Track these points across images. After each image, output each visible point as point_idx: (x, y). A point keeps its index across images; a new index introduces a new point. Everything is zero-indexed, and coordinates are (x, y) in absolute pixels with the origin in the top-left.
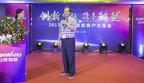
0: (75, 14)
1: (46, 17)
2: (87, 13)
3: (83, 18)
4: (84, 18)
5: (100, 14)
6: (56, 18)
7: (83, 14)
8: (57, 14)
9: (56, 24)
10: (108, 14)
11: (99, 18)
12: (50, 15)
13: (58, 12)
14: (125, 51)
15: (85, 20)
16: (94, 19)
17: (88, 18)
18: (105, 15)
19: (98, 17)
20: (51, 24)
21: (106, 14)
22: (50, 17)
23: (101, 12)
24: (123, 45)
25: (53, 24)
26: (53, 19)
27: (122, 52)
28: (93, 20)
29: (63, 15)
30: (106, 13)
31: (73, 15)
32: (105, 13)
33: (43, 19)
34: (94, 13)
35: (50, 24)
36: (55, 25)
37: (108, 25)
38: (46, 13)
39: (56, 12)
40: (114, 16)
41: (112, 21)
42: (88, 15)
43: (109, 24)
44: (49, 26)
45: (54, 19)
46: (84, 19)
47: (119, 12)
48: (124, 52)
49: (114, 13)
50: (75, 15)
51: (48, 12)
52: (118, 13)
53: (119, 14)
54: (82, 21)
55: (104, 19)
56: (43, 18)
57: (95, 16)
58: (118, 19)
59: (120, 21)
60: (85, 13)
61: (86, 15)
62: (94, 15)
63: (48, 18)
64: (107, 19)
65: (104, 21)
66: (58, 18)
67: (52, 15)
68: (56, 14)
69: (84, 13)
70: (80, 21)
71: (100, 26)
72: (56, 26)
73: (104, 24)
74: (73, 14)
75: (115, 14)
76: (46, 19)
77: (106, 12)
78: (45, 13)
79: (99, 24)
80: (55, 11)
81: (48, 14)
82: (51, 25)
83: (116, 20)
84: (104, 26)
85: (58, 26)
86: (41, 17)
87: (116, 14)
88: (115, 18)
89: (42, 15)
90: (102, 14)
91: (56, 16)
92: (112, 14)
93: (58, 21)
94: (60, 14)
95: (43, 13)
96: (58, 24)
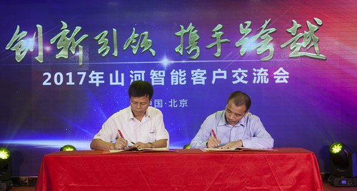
0: (146, 33)
1: (32, 50)
2: (191, 27)
3: (177, 50)
4: (179, 50)
5: (243, 30)
6: (69, 51)
7: (178, 34)
8: (74, 34)
9: (70, 74)
10: (273, 30)
11: (240, 47)
12: (46, 41)
13: (78, 29)
14: (349, 177)
15: (186, 56)
16: (219, 50)
17: (198, 48)
18: (262, 32)
19: (237, 44)
20: (49, 75)
21: (266, 30)
22: (48, 49)
23: (249, 23)
24: (337, 149)
25: (59, 77)
26: (58, 56)
27: (336, 182)
28: (217, 55)
29: (97, 38)
30: (268, 27)
31: (137, 38)
32: (264, 26)
33: (20, 57)
34: (220, 26)
35: (47, 76)
36: (66, 79)
37: (277, 73)
38: (31, 31)
39: (71, 28)
40: (301, 35)
41: (292, 55)
42: (194, 35)
43: (281, 69)
44: (45, 83)
45: (63, 54)
46: (181, 52)
47: (319, 21)
48: (344, 182)
49: (297, 25)
50: (145, 38)
51: (39, 26)
52: (315, 23)
53: (316, 28)
54: (173, 62)
55: (260, 51)
56: (18, 54)
57: (222, 37)
58: (317, 49)
59: (322, 56)
60: (185, 28)
61: (187, 35)
62: (221, 33)
63: (41, 53)
64: (271, 48)
65: (259, 56)
66: (77, 49)
67: (53, 41)
68: (69, 36)
69: (180, 29)
70: (165, 62)
71: (244, 79)
72: (71, 83)
73: (262, 70)
74: (137, 35)
75: (304, 28)
76: (30, 56)
77: (267, 22)
78: (25, 33)
79: (240, 70)
80: (65, 25)
81: (40, 35)
82: (52, 80)
83: (308, 51)
84: (261, 76)
85: (81, 83)
86: (13, 49)
88: (304, 44)
89: (16, 42)
90: (250, 30)
91: (69, 42)
92: (289, 30)
93: (81, 64)
94: (86, 36)
95: (19, 34)
96: (79, 73)
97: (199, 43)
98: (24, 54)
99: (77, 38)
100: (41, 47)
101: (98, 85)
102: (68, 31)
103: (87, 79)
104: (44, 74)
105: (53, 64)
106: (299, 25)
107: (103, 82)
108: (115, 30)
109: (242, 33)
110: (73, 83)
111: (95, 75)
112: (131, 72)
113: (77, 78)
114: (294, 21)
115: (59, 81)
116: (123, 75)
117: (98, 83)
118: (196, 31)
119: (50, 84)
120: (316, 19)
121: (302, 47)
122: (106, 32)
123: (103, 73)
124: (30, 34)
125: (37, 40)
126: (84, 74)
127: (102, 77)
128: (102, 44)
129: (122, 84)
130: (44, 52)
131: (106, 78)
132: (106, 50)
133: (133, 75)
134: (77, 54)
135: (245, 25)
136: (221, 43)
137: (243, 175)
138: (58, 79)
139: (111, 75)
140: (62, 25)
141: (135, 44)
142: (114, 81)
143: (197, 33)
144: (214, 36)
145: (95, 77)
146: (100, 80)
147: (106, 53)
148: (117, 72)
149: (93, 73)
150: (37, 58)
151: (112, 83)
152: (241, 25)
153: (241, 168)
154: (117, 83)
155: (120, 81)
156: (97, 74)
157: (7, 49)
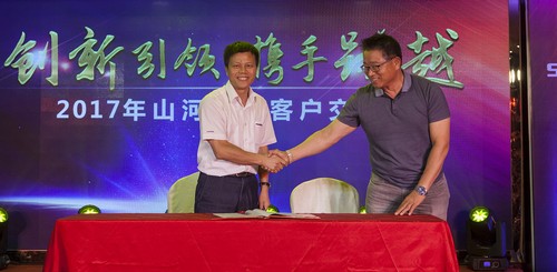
0: (207, 46)
1: (42, 68)
2: (271, 38)
5: (345, 45)
6: (96, 70)
8: (103, 46)
9: (96, 103)
11: (341, 68)
12: (63, 54)
13: (110, 38)
14: (493, 256)
15: (263, 80)
16: (311, 72)
17: (280, 69)
19: (337, 65)
20: (67, 104)
22: (66, 66)
23: (354, 34)
24: (480, 216)
25: (80, 106)
26: (79, 77)
28: (309, 79)
29: (136, 52)
31: (194, 54)
33: (24, 76)
34: (312, 38)
35: (63, 105)
36: (91, 109)
38: (42, 40)
39: (100, 37)
40: (428, 52)
42: (276, 51)
44: (60, 116)
45: (87, 74)
47: (454, 35)
49: (422, 39)
50: (206, 53)
51: (54, 34)
52: (448, 36)
53: (450, 43)
56: (21, 72)
57: (316, 54)
58: (450, 73)
59: (457, 83)
60: (263, 40)
61: (265, 49)
62: (314, 48)
63: (55, 73)
66: (107, 68)
67: (72, 55)
68: (96, 48)
69: (256, 41)
72: (97, 115)
74: (193, 49)
76: (39, 76)
78: (32, 43)
79: (340, 101)
80: (91, 33)
81: (55, 47)
82: (70, 111)
83: (437, 76)
85: (112, 116)
86: (15, 66)
87: (438, 46)
88: (432, 66)
89: (19, 56)
90: (356, 44)
91: (95, 57)
92: (411, 46)
93: (112, 88)
94: (120, 48)
95: (24, 45)
96: (109, 102)
97: (283, 62)
98: (31, 73)
99: (107, 51)
100: (55, 63)
101: (136, 119)
102: (95, 41)
103: (121, 110)
104: (60, 102)
105: (73, 88)
106: (425, 39)
107: (144, 115)
108: (162, 41)
109: (344, 48)
110: (101, 116)
111: (132, 105)
112: (185, 101)
113: (105, 109)
114: (418, 33)
115: (80, 112)
116: (172, 105)
117: (136, 116)
118: (278, 45)
119: (67, 116)
120: (449, 31)
121: (429, 70)
122: (149, 44)
123: (143, 102)
124: (40, 45)
125: (50, 53)
126: (117, 103)
127: (142, 108)
128: (143, 61)
129: (171, 118)
130: (60, 70)
131: (148, 110)
132: (148, 70)
133: (188, 105)
134: (108, 74)
135: (348, 38)
136: (315, 62)
137: (345, 251)
138: (79, 109)
139: (156, 105)
140: (86, 32)
141: (191, 62)
142: (160, 114)
143: (280, 47)
144: (304, 52)
145: (132, 108)
146: (139, 112)
147: (149, 73)
148: (164, 101)
149: (130, 101)
150: (48, 79)
151: (156, 117)
152: (343, 37)
153: (342, 241)
154: (164, 117)
155: (168, 114)
156: (136, 103)
157: (6, 65)
